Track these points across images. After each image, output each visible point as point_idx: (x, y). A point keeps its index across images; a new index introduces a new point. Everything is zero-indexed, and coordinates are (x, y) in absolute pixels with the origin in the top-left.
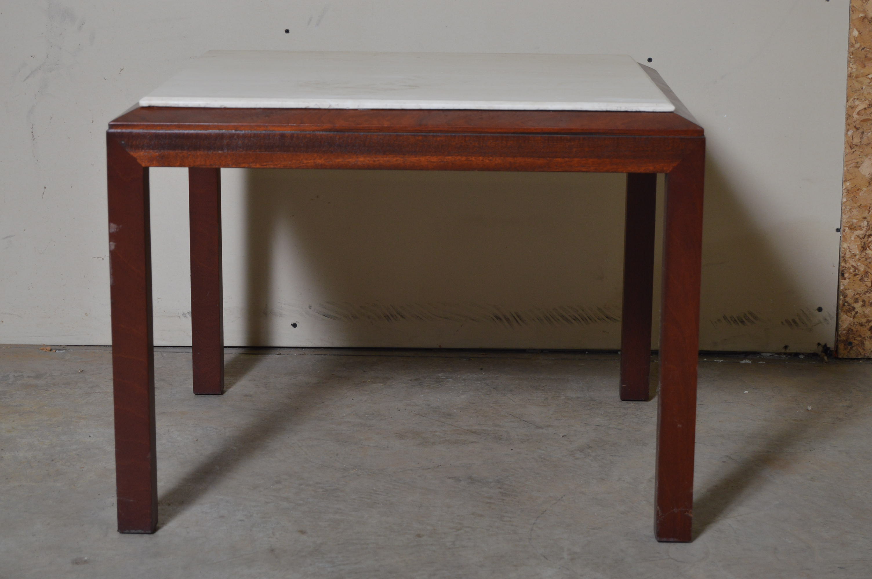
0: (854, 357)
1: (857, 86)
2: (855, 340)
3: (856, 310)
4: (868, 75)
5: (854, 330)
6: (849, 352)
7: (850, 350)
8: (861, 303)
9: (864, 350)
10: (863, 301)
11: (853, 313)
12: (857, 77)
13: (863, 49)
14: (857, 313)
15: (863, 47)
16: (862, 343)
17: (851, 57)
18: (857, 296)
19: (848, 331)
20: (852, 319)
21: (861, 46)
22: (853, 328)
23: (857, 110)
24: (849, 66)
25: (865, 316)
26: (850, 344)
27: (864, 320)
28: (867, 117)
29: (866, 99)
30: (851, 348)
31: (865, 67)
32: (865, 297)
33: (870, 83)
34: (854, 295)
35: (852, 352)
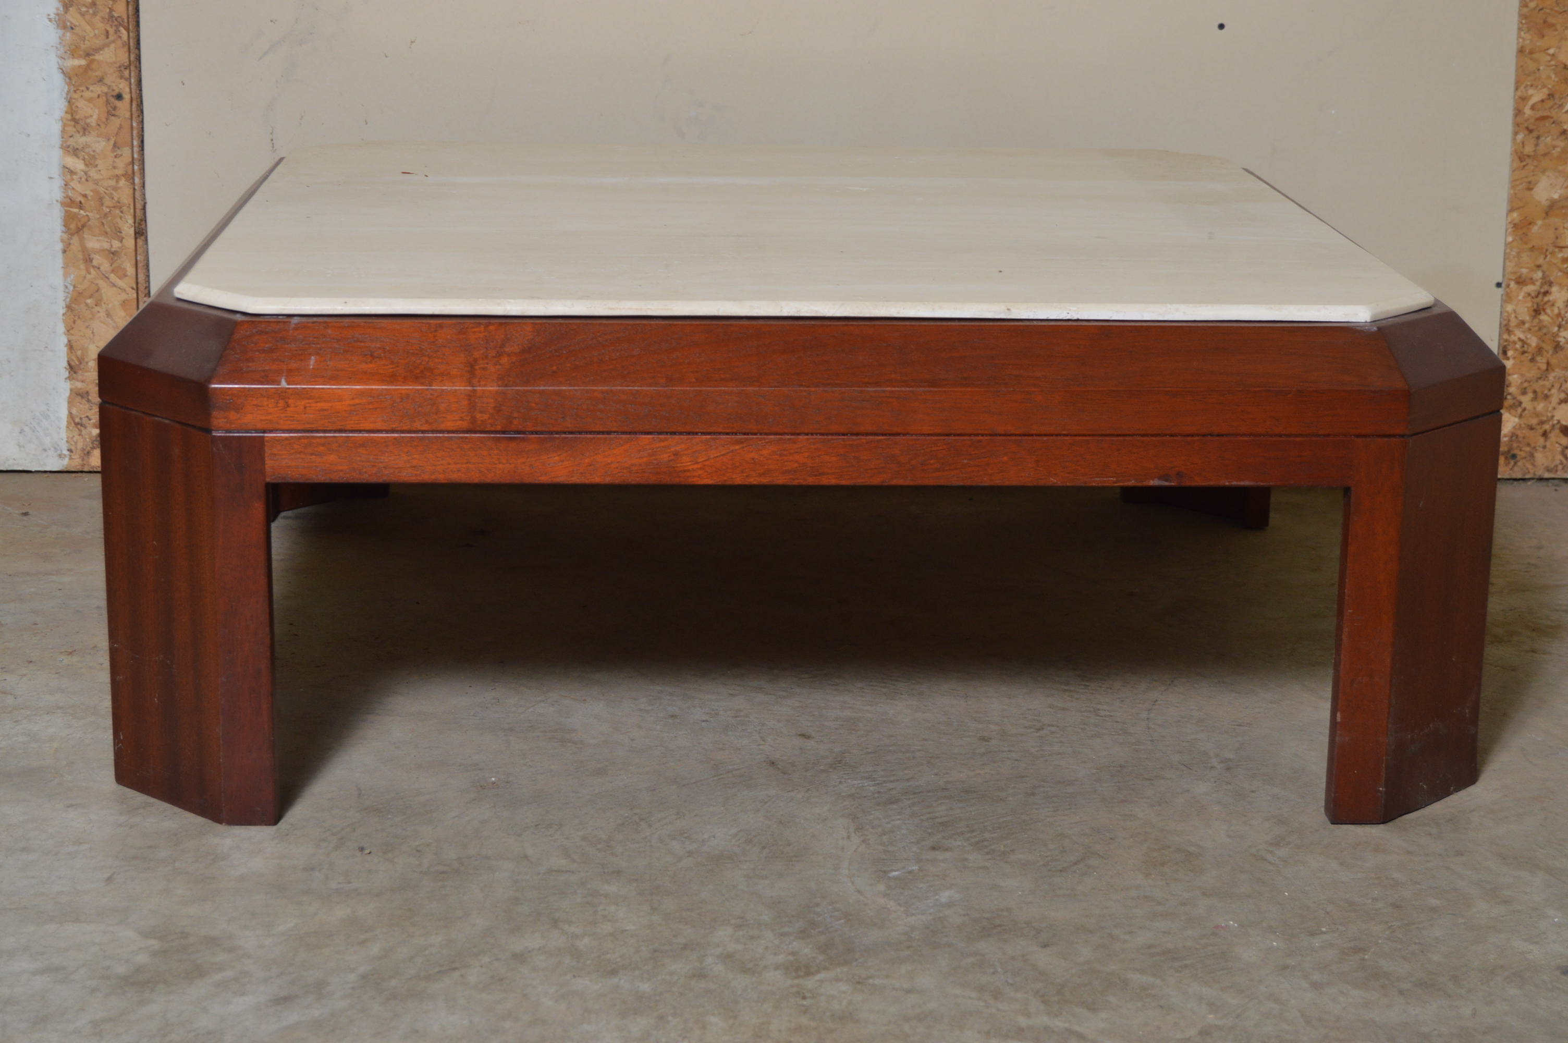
0: (1519, 476)
1: (1532, 66)
2: (1521, 450)
3: (1524, 405)
4: (1548, 49)
5: (1521, 435)
6: (1511, 469)
7: (1514, 466)
8: (1530, 395)
9: (1533, 465)
10: (1535, 392)
11: (1519, 410)
12: (1531, 53)
13: (1541, 9)
14: (1524, 410)
15: (1541, 7)
16: (1532, 456)
17: (1524, 22)
18: (1526, 385)
19: (1512, 437)
20: (1517, 420)
21: (1537, 5)
22: (1519, 432)
23: (1531, 103)
24: (1519, 36)
25: (1537, 415)
26: (1514, 456)
27: (1534, 421)
28: (1545, 114)
29: (1544, 86)
30: (1515, 463)
31: (1543, 36)
32: (1537, 386)
33: (1550, 61)
34: (1522, 383)
35: (1516, 469)
